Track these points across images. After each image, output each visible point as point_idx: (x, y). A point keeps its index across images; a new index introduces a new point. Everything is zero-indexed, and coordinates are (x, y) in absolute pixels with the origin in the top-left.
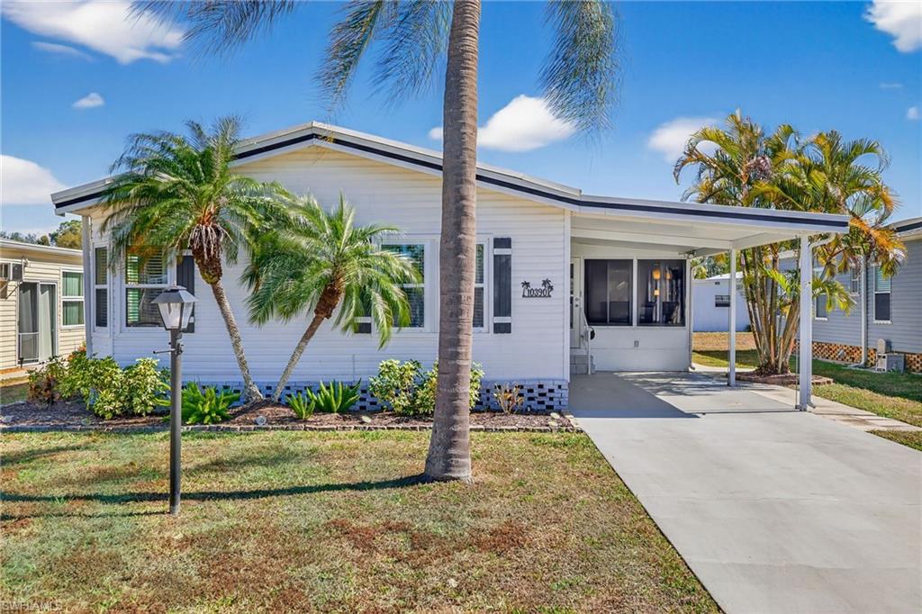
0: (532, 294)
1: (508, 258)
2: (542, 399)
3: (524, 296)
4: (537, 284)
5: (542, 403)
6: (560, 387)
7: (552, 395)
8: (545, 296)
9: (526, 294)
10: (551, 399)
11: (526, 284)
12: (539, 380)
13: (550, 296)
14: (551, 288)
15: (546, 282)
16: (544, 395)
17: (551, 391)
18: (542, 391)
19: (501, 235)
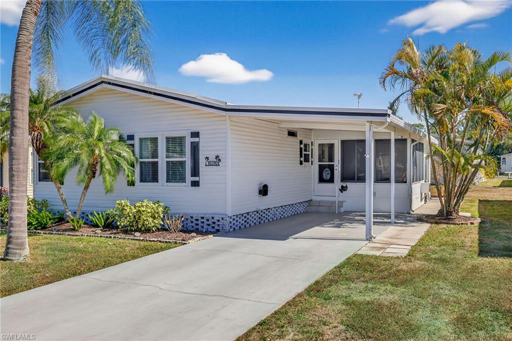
0: (210, 164)
1: (198, 143)
2: (213, 225)
3: (206, 165)
4: (212, 159)
5: (213, 227)
6: (223, 218)
7: (219, 223)
8: (216, 165)
9: (207, 164)
10: (219, 225)
11: (207, 158)
12: (212, 214)
13: (219, 165)
14: (220, 160)
15: (217, 157)
16: (214, 223)
17: (219, 221)
18: (213, 221)
19: (195, 130)
